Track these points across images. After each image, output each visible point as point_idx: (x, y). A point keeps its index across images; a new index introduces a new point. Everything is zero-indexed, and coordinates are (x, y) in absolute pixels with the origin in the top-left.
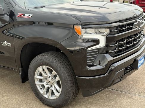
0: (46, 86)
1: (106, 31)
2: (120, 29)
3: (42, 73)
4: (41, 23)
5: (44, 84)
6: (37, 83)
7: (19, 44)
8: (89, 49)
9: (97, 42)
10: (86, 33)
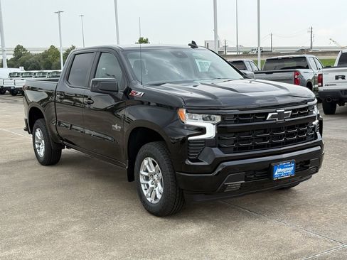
0: (151, 186)
1: (218, 119)
2: (238, 118)
3: (148, 168)
4: (152, 104)
5: (149, 183)
6: (142, 180)
7: (127, 129)
8: (190, 138)
9: (202, 130)
10: (192, 118)
